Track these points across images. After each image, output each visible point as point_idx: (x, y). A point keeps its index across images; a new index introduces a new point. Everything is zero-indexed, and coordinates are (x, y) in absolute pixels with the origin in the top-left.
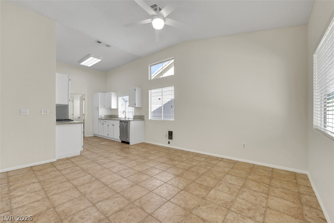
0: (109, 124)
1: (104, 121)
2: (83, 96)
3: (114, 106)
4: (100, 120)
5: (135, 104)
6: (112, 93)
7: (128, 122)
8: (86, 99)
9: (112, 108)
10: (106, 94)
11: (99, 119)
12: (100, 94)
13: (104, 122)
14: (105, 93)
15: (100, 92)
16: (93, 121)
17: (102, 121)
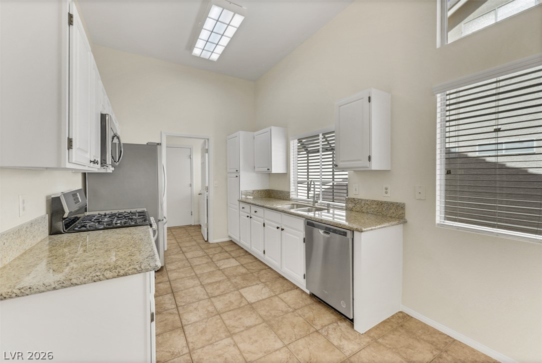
0: (266, 222)
1: (254, 208)
2: (205, 141)
3: (277, 167)
4: (242, 205)
5: (370, 158)
6: (273, 128)
7: (345, 234)
8: (211, 150)
9: (273, 172)
10: (256, 133)
11: (240, 201)
12: (242, 134)
13: (253, 212)
14: (254, 131)
15: (242, 130)
16: (227, 204)
17: (247, 207)
